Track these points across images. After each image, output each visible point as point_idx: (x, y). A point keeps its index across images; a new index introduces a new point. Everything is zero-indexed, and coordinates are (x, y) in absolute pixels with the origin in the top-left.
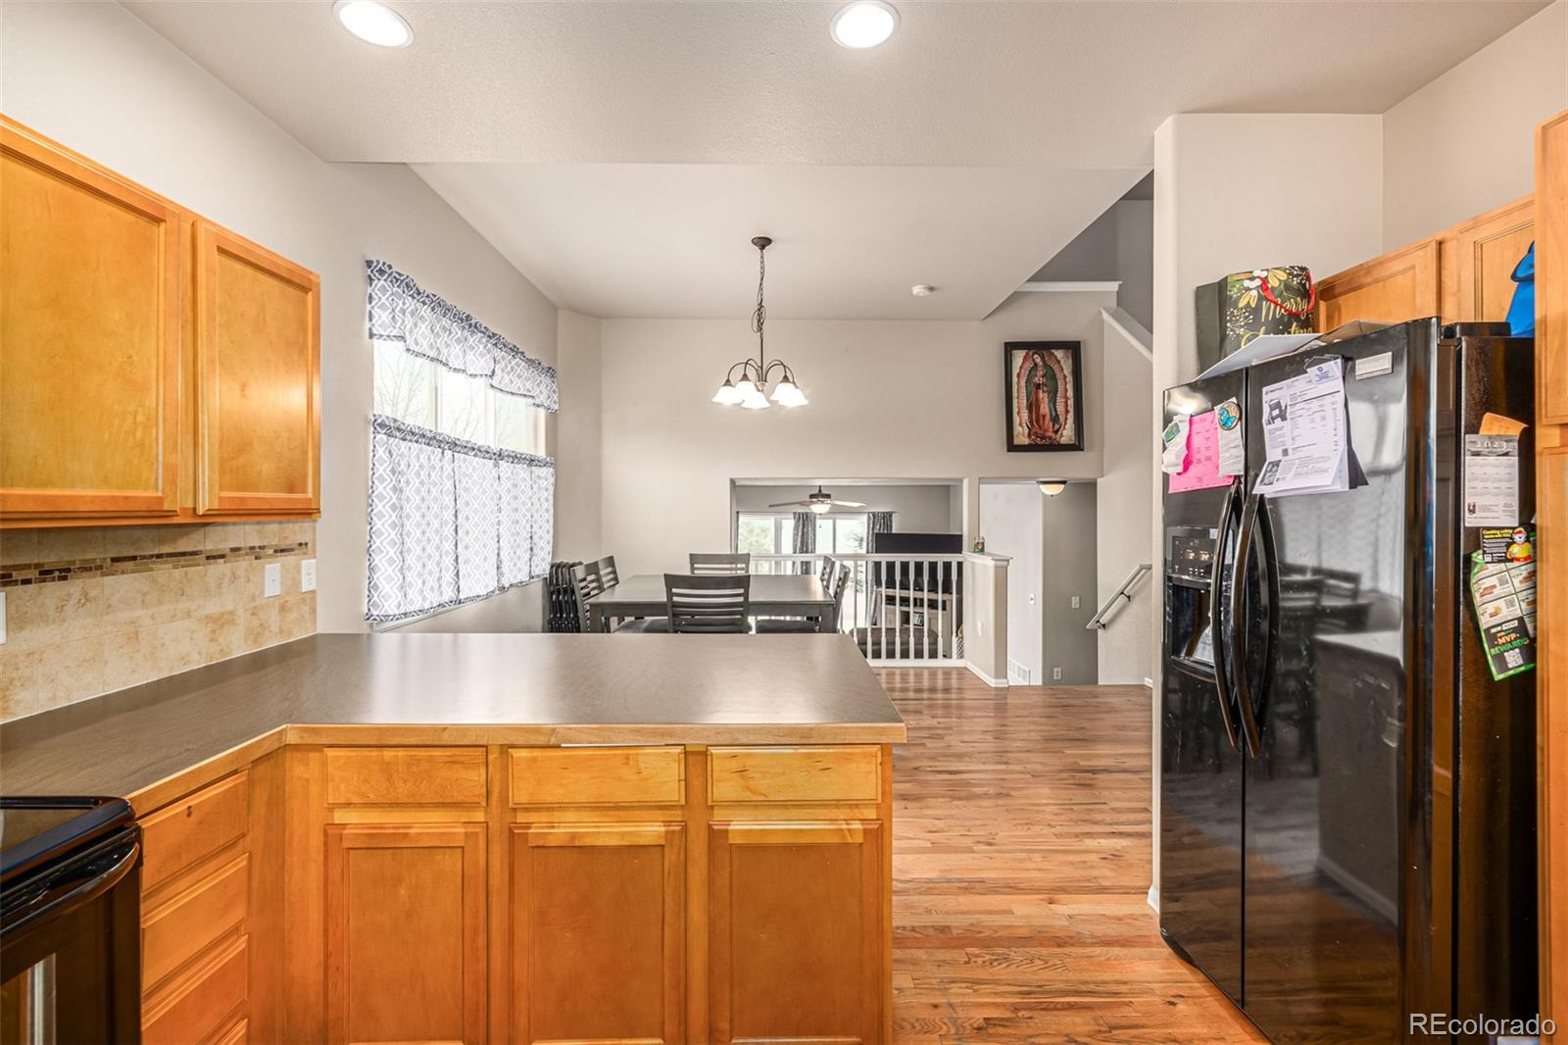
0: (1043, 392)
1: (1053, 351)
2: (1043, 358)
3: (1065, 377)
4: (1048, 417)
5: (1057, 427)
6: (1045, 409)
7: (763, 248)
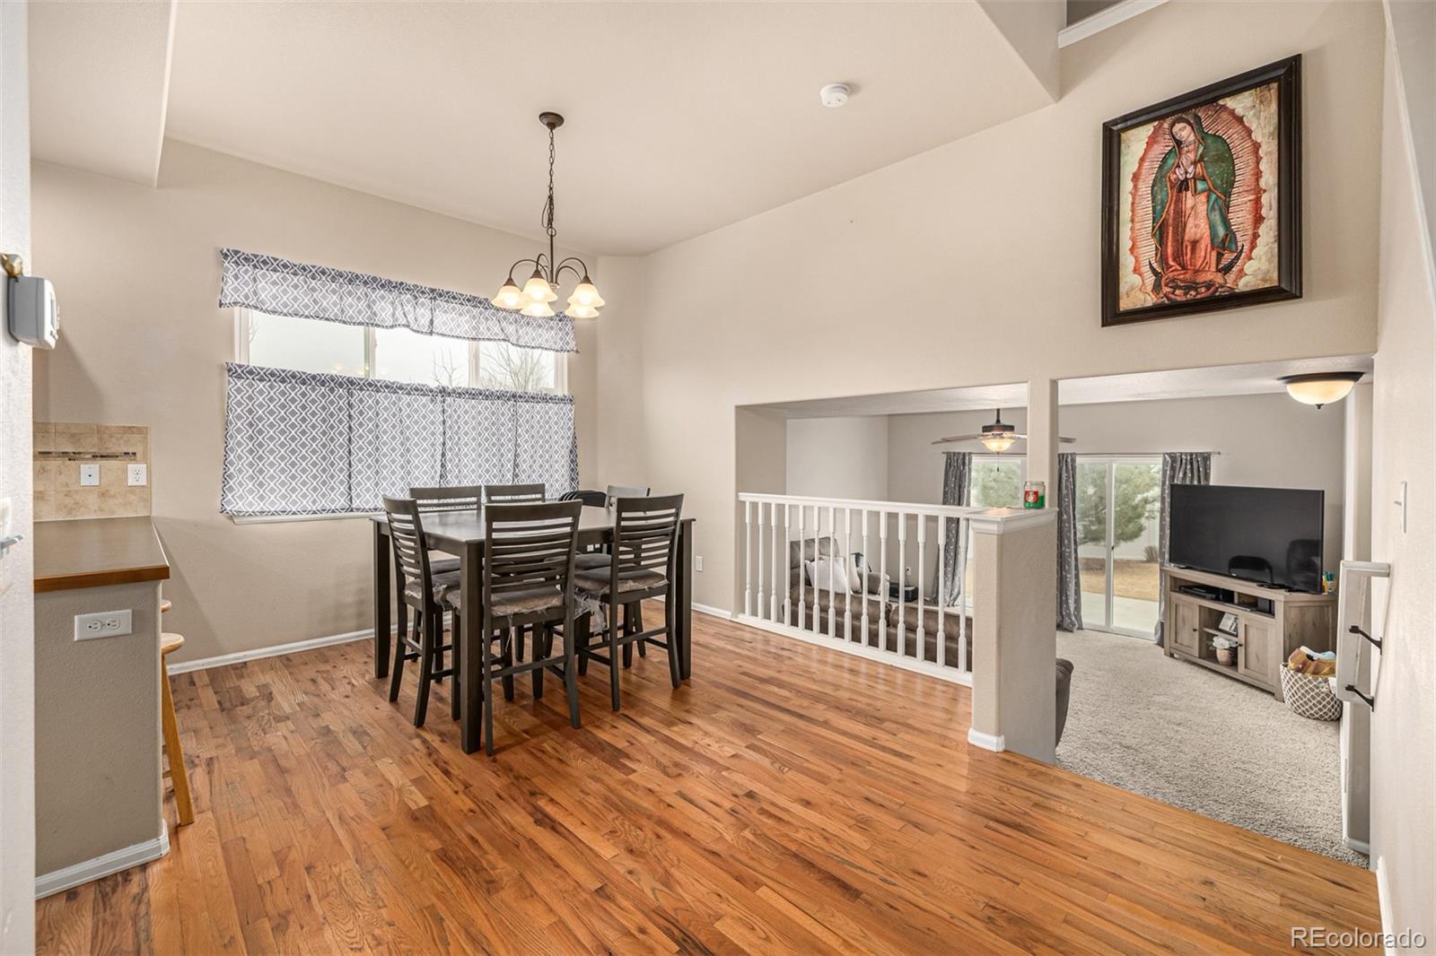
0: (1195, 193)
1: (1221, 102)
2: (1197, 125)
3: (1256, 146)
4: (1205, 243)
5: (1228, 257)
6: (1198, 225)
7: (552, 126)
